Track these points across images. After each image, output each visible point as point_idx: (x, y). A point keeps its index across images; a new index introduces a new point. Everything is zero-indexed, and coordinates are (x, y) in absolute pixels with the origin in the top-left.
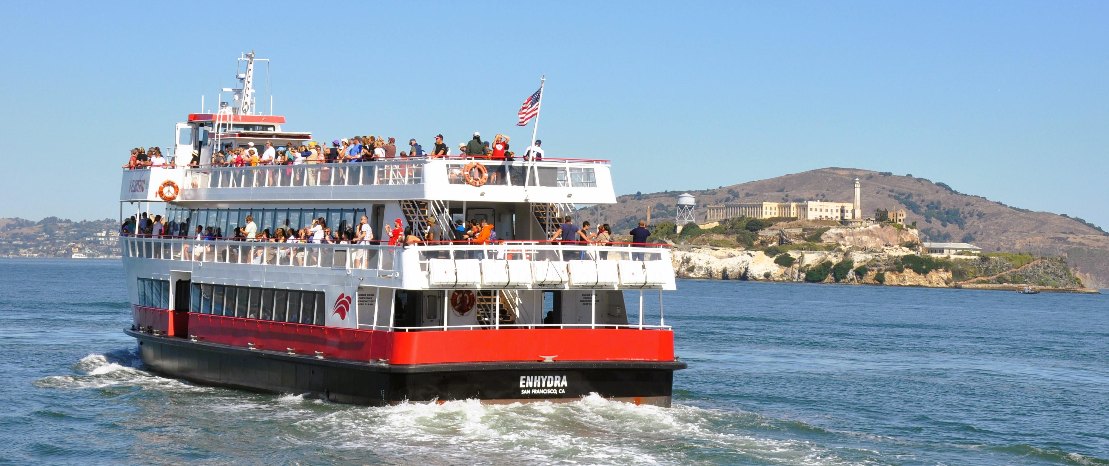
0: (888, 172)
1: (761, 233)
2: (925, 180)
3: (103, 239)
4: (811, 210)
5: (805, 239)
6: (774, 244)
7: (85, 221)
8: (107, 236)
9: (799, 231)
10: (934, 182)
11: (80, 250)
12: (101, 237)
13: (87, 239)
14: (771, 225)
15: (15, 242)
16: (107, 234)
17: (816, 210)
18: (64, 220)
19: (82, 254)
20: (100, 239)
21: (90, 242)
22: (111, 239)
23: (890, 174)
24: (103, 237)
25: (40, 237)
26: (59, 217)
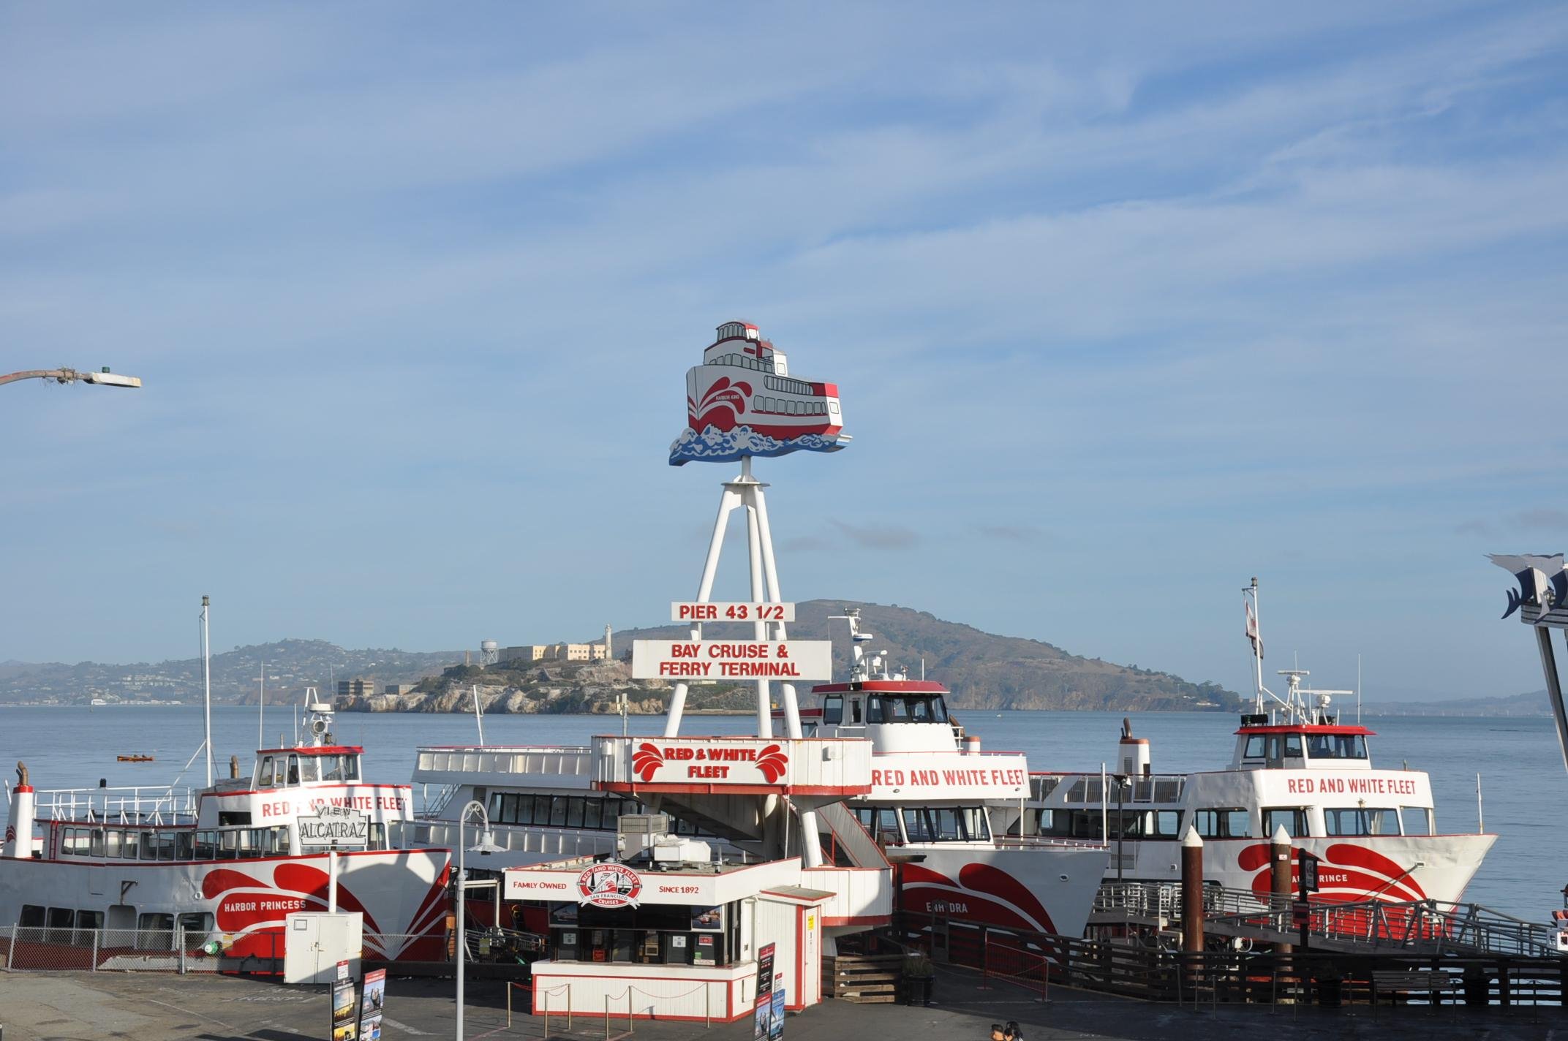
0: (872, 602)
1: (528, 673)
2: (910, 609)
3: (128, 683)
4: (571, 651)
5: (563, 677)
6: (535, 681)
7: (117, 665)
8: (133, 680)
9: (558, 670)
10: (918, 612)
11: (100, 696)
12: (127, 681)
13: (113, 683)
14: (537, 665)
15: (44, 688)
16: (133, 678)
17: (575, 651)
18: (99, 664)
19: (101, 700)
20: (125, 683)
21: (116, 686)
22: (136, 684)
23: (875, 604)
24: (129, 681)
25: (69, 682)
26: (94, 662)
